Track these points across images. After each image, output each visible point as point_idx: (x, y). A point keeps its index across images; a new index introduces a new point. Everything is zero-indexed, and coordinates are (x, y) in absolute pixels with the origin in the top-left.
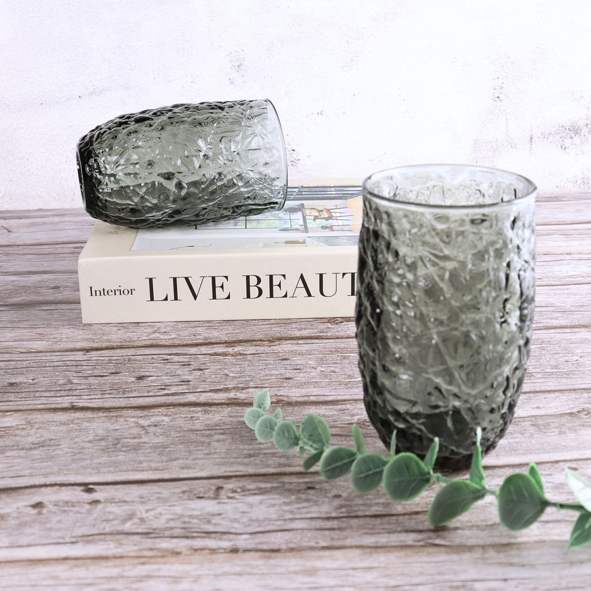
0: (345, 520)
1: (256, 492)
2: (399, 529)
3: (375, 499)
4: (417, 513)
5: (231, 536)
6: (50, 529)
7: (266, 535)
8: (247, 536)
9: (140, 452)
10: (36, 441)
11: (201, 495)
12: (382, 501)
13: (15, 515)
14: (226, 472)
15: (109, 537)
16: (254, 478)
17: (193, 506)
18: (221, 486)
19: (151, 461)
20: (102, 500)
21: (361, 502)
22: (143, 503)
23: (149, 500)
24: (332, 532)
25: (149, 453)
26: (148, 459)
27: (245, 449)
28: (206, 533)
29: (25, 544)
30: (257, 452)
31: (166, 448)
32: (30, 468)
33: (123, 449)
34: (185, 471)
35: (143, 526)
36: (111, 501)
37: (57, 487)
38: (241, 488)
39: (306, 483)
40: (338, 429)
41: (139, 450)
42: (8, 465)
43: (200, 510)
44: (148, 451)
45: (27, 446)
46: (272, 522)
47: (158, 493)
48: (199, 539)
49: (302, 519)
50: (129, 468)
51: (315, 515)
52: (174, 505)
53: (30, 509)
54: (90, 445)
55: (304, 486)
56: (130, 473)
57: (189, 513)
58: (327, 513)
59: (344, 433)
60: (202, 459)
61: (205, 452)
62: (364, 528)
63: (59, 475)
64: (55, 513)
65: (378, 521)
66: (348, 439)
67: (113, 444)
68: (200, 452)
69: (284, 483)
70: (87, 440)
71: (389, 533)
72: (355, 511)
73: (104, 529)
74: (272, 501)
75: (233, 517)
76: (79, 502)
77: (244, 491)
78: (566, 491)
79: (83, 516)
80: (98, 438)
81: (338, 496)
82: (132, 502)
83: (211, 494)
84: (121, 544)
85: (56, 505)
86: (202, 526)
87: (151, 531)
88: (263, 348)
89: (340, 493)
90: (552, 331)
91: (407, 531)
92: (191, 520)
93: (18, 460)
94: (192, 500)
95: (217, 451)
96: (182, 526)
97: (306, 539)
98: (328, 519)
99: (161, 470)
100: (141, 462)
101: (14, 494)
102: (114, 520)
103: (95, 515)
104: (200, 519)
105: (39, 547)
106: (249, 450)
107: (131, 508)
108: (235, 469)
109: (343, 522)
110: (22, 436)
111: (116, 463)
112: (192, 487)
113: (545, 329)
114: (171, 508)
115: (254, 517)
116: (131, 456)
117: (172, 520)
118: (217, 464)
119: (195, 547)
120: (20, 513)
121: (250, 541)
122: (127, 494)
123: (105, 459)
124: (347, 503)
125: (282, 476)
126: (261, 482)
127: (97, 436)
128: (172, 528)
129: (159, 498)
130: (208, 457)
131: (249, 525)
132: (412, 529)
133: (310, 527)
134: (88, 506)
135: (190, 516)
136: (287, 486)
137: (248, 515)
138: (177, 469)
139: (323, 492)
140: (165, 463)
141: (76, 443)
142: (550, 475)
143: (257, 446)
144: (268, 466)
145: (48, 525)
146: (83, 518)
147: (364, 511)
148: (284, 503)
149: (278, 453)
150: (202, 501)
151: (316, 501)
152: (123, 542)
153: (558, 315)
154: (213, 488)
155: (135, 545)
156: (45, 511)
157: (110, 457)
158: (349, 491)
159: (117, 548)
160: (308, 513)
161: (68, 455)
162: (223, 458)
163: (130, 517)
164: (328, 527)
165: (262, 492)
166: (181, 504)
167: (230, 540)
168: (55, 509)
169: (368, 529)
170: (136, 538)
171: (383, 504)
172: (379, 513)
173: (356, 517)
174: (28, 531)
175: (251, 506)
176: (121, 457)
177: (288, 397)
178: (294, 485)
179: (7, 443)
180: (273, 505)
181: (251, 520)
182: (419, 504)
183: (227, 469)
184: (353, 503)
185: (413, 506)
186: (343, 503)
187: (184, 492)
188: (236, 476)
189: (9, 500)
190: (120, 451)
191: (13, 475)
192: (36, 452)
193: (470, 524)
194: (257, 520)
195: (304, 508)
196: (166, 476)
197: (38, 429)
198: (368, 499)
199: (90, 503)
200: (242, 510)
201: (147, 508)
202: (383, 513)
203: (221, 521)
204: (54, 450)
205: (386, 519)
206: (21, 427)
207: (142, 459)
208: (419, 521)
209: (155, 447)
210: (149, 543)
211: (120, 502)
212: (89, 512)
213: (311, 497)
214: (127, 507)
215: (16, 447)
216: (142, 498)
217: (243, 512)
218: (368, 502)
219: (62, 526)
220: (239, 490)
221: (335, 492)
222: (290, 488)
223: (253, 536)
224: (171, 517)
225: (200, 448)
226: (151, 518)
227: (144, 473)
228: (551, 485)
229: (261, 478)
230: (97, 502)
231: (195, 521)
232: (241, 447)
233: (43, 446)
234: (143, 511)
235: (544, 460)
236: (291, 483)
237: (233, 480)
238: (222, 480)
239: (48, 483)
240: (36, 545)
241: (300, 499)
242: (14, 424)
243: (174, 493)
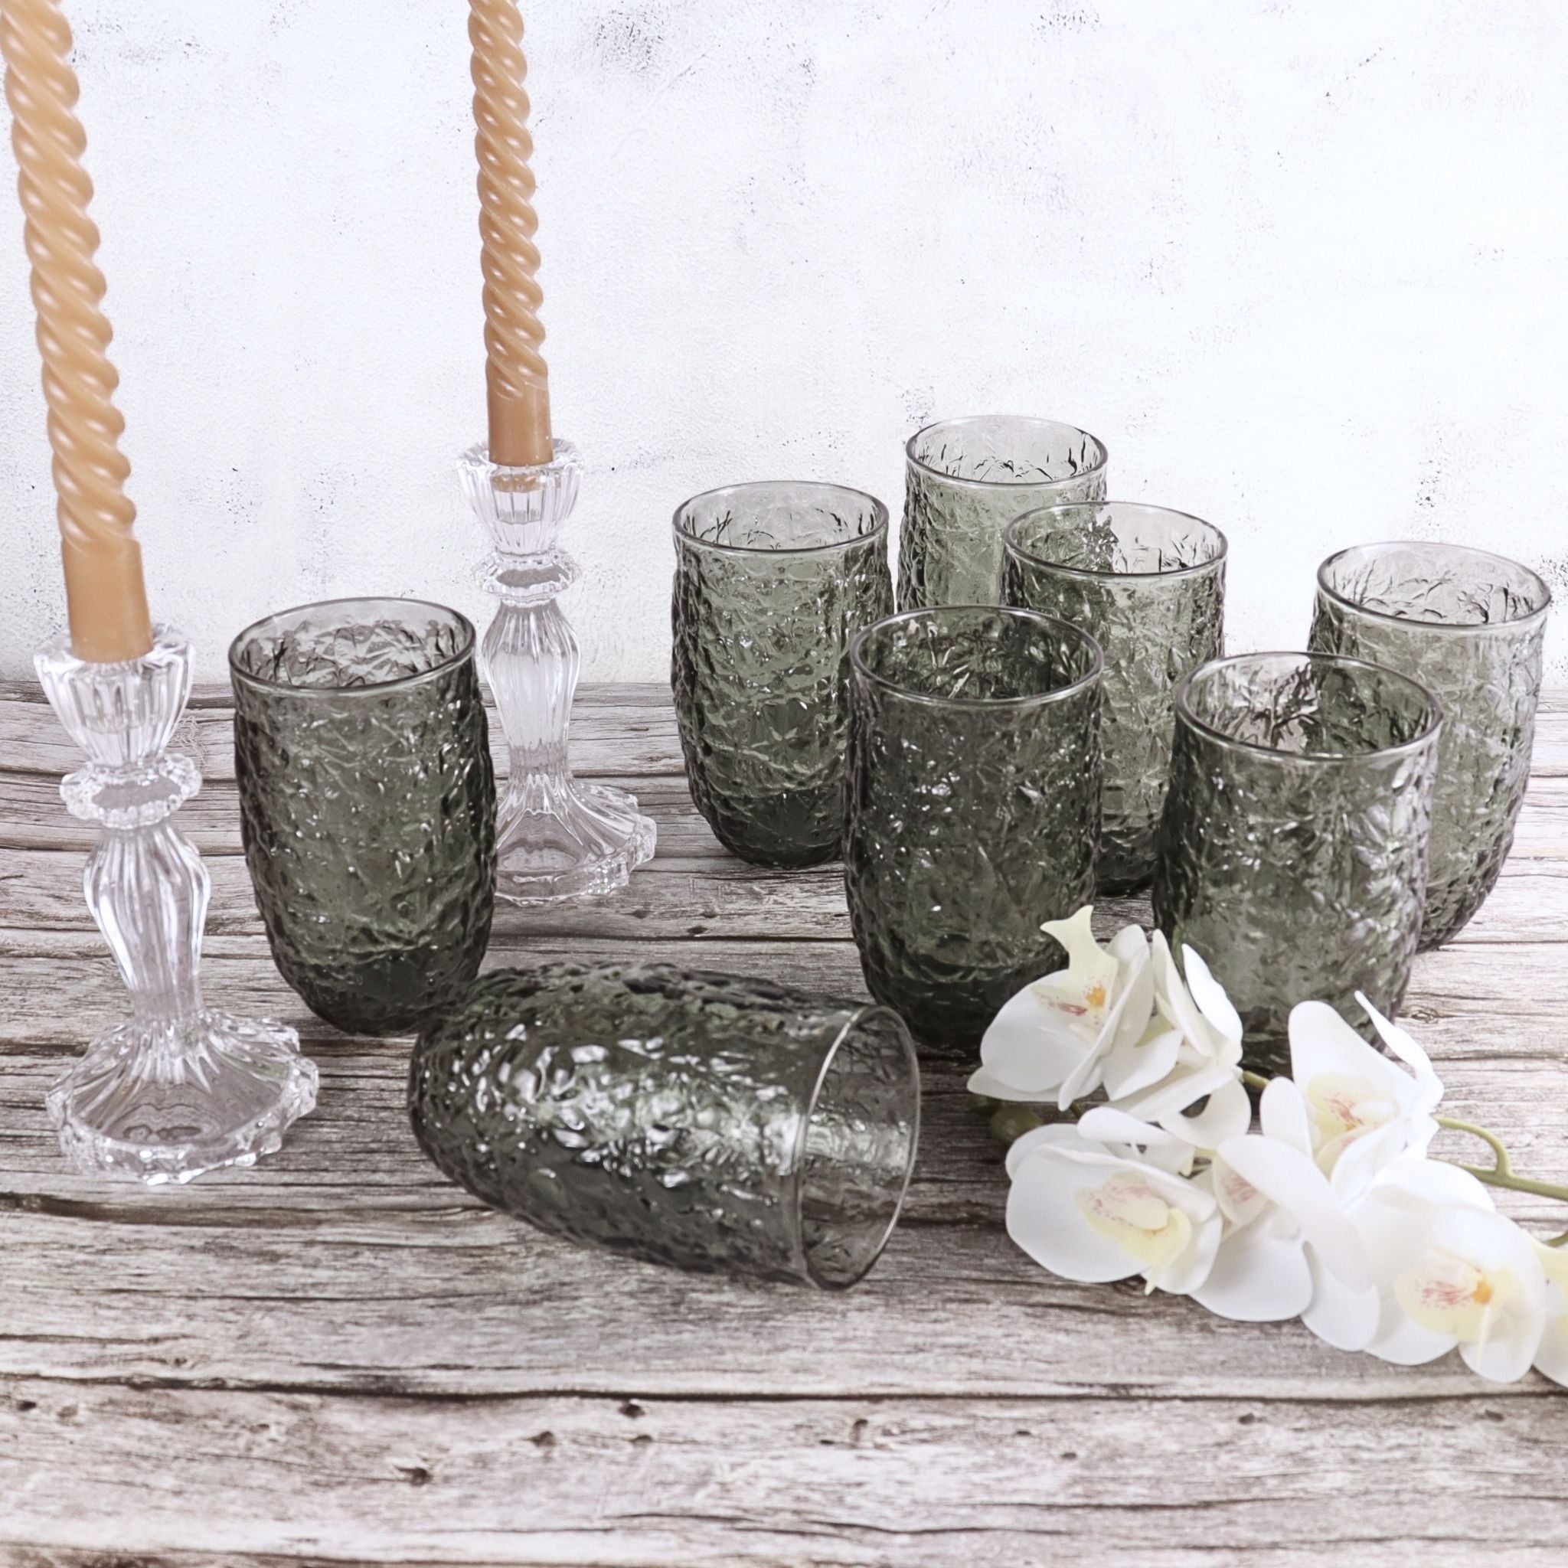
0: (1079, 1512)
1: (925, 1435)
2: (1174, 1541)
3: (1136, 1466)
4: (1207, 1505)
5: (879, 1537)
6: (565, 1496)
7: (941, 1537)
8: (905, 1539)
9: (721, 1325)
10: (537, 1284)
11: (828, 1437)
12: (1147, 1472)
13: (505, 1458)
14: (872, 1385)
15: (667, 1523)
16: (922, 1402)
17: (813, 1463)
18: (863, 1417)
19: (740, 1349)
20: (655, 1435)
21: (1110, 1473)
22: (726, 1447)
23: (737, 1441)
24: (1055, 1538)
25: (737, 1329)
26: (734, 1343)
27: (906, 1333)
28: (836, 1525)
29: (525, 1527)
30: (929, 1340)
31: (767, 1319)
32: (529, 1350)
33: (691, 1317)
34: (801, 1377)
35: (726, 1503)
36: (669, 1439)
37: (576, 1399)
38: (898, 1424)
39: (1016, 1420)
40: (1077, 1293)
41: (718, 1320)
42: (490, 1339)
43: (826, 1472)
44: (735, 1324)
45: (521, 1296)
46: (951, 1510)
47: (753, 1426)
48: (823, 1539)
49: (1004, 1505)
50: (703, 1363)
51: (1028, 1499)
52: (780, 1457)
53: (531, 1446)
54: (633, 1301)
55: (1010, 1429)
56: (704, 1374)
57: (807, 1477)
58: (1049, 1495)
59: (1089, 1304)
60: (831, 1350)
61: (838, 1334)
62: (1112, 1535)
63: (577, 1367)
64: (572, 1458)
65: (1137, 1519)
66: (1095, 1317)
67: (674, 1304)
68: (827, 1335)
69: (974, 1417)
70: (627, 1289)
71: (1156, 1548)
72: (1099, 1493)
73: (659, 1502)
74: (953, 1461)
75: (883, 1492)
76: (614, 1437)
77: (903, 1432)
78: (1477, 1468)
79: (622, 1469)
80: (646, 1286)
81: (1070, 1456)
82: (708, 1443)
83: (845, 1436)
84: (688, 1540)
85: (575, 1441)
86: (828, 1510)
87: (739, 1513)
88: (947, 1078)
89: (1074, 1449)
90: (1490, 1064)
91: (1186, 1547)
92: (811, 1495)
93: (505, 1330)
94: (812, 1446)
95: (859, 1333)
96: (795, 1506)
97: (1010, 1553)
98: (1050, 1507)
99: (758, 1372)
100: (721, 1351)
101: (502, 1409)
102: (675, 1483)
103: (642, 1471)
104: (825, 1493)
105: (548, 1535)
106: (916, 1335)
107: (706, 1457)
108: (889, 1380)
109: (1077, 1517)
110: (511, 1272)
111: (678, 1349)
112: (813, 1416)
113: (1478, 1059)
114: (775, 1463)
115: (920, 1496)
116: (705, 1333)
117: (776, 1490)
118: (858, 1366)
119: (817, 1558)
120: (514, 1454)
121: (911, 1551)
122: (698, 1424)
123: (658, 1338)
124: (1086, 1473)
125: (973, 1402)
126: (935, 1412)
127: (644, 1281)
128: (777, 1511)
129: (753, 1439)
130: (843, 1346)
131: (911, 1514)
132: (1197, 1542)
133: (1017, 1526)
134: (629, 1448)
135: (809, 1486)
136: (981, 1427)
137: (909, 1489)
138: (787, 1373)
139: (1044, 1445)
140: (764, 1357)
141: (607, 1294)
142: (1452, 1428)
143: (931, 1327)
144: (948, 1376)
145: (563, 1487)
146: (622, 1476)
147: (1115, 1494)
148: (974, 1465)
149: (966, 1346)
150: (830, 1449)
151: (1030, 1465)
152: (691, 1536)
153: (1506, 1022)
154: (851, 1422)
155: (712, 1544)
156: (556, 1453)
157: (667, 1333)
158: (1090, 1444)
159: (681, 1548)
160: (1016, 1491)
161: (594, 1323)
162: (869, 1352)
163: (702, 1480)
164: (1049, 1528)
165: (936, 1435)
166: (792, 1456)
167: (878, 1546)
168: (573, 1450)
169: (1119, 1536)
170: (714, 1527)
171: (1149, 1479)
172: (1140, 1501)
173: (1099, 1507)
174: (529, 1496)
175: (915, 1468)
176: (688, 1336)
177: (989, 1207)
178: (994, 1423)
179: (486, 1286)
180: (955, 1470)
181: (915, 1502)
182: (1213, 1483)
183: (876, 1378)
184: (1096, 1474)
185: (1202, 1489)
186: (1079, 1472)
187: (798, 1427)
188: (891, 1397)
189: (494, 1423)
190: (686, 1321)
191: (498, 1364)
192: (537, 1312)
193: (1299, 1537)
194: (925, 1503)
195: (1009, 1479)
196: (767, 1389)
197: (540, 1255)
198: (1123, 1467)
199: (633, 1441)
200: (899, 1477)
201: (734, 1460)
202: (1147, 1501)
203: (862, 1502)
204: (569, 1310)
205: (1153, 1515)
206: (509, 1249)
207: (723, 1342)
208: (1209, 1523)
209: (745, 1317)
210: (736, 1541)
211: (685, 1442)
212: (633, 1461)
213: (1022, 1455)
214: (697, 1456)
215: (502, 1296)
216: (724, 1435)
217: (901, 1483)
218: (1124, 1473)
219: (586, 1490)
220: (895, 1430)
221: (1065, 1446)
222: (986, 1430)
223: (917, 1538)
224: (774, 1484)
225: (827, 1324)
226: (740, 1483)
227: (728, 1376)
228: (1450, 1451)
229: (934, 1405)
230: (645, 1439)
231: (816, 1497)
232: (902, 1327)
233: (549, 1299)
234: (727, 1467)
235: (1444, 1392)
236: (988, 1419)
237: (886, 1404)
238: (865, 1403)
239: (560, 1388)
240: (544, 1530)
241: (1001, 1457)
242: (497, 1241)
243: (781, 1429)
